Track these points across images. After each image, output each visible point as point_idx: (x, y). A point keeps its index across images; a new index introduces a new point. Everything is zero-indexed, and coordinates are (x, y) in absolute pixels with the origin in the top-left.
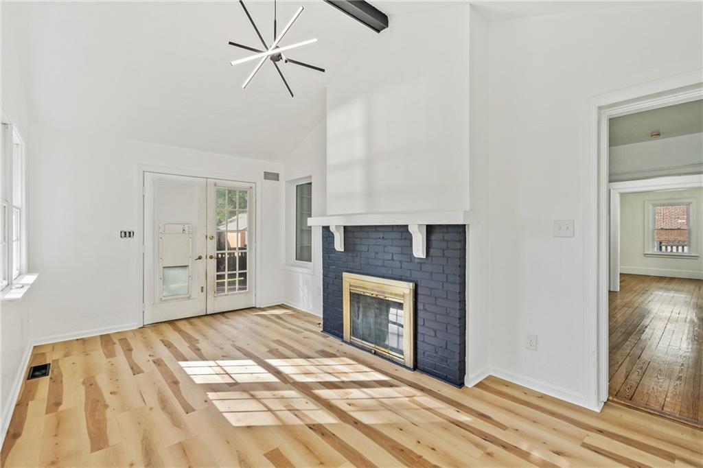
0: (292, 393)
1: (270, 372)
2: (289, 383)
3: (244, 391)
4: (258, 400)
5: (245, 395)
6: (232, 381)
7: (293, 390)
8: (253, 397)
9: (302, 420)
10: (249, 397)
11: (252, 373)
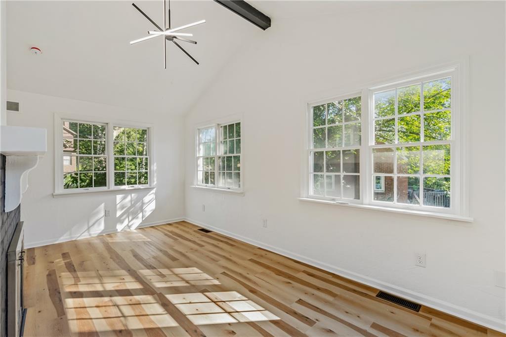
0: (159, 285)
1: (173, 305)
2: (157, 294)
3: (194, 286)
4: (183, 280)
5: (192, 283)
6: (207, 294)
7: (156, 288)
8: (187, 282)
9: (158, 271)
10: (190, 282)
11: (190, 303)
